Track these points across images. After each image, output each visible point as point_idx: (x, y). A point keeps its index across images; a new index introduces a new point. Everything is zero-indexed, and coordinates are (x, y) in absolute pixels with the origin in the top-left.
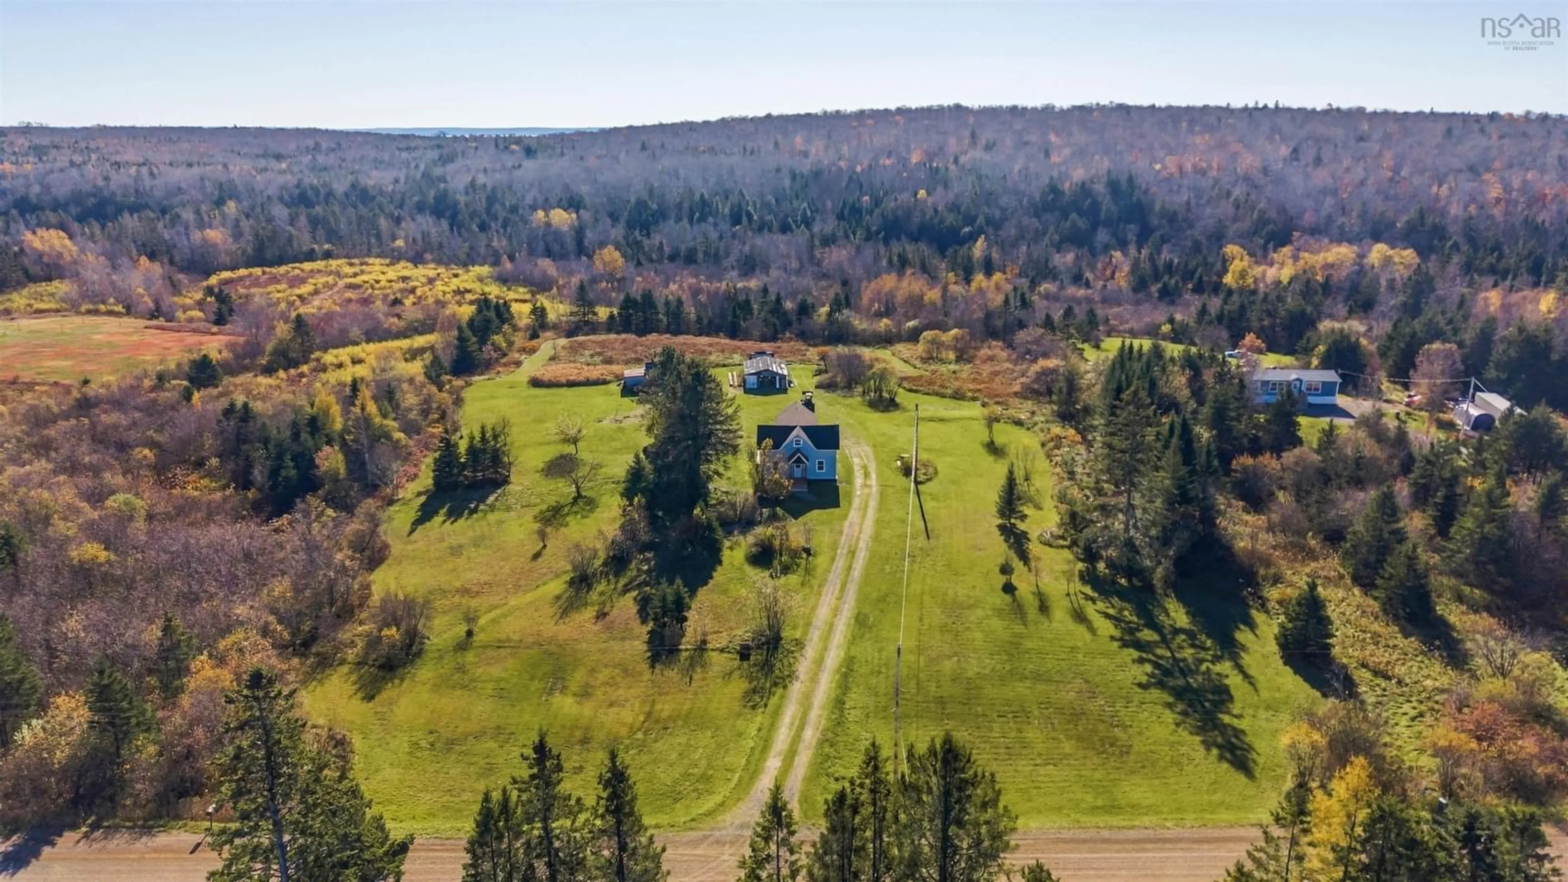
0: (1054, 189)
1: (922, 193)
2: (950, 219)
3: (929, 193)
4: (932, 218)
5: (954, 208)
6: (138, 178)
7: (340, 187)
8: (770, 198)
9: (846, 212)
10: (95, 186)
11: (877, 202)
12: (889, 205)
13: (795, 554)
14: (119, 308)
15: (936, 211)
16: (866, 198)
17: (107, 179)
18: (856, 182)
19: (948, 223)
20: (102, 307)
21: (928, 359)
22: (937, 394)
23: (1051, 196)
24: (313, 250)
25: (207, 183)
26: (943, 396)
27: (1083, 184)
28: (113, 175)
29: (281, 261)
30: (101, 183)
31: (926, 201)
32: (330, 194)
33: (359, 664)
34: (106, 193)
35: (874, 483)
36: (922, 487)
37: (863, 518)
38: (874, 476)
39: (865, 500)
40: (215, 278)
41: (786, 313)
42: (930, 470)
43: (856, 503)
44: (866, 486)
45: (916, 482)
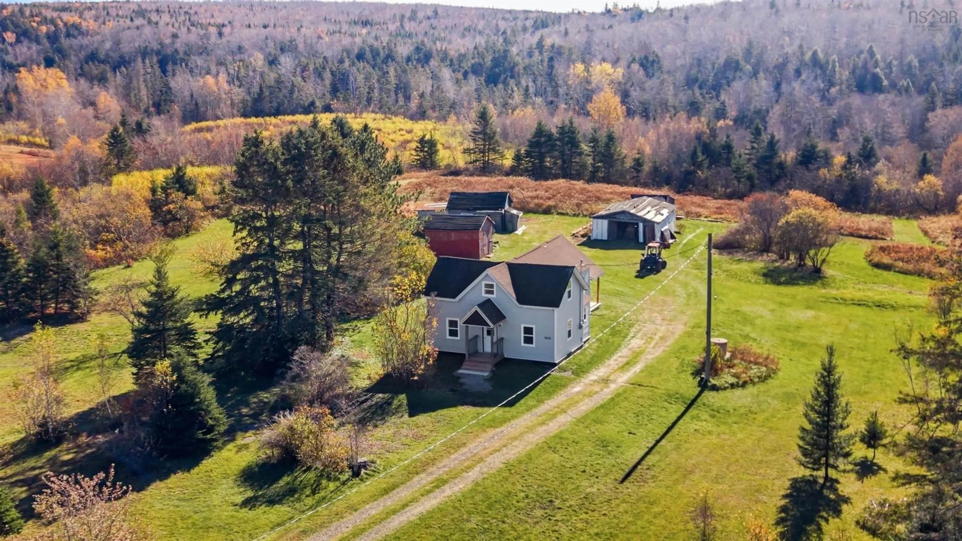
13: (329, 472)
35: (623, 379)
36: (709, 396)
37: (530, 429)
38: (638, 368)
39: (574, 402)
40: (194, 125)
41: (781, 166)
42: (754, 371)
43: (551, 403)
44: (606, 381)
45: (704, 386)
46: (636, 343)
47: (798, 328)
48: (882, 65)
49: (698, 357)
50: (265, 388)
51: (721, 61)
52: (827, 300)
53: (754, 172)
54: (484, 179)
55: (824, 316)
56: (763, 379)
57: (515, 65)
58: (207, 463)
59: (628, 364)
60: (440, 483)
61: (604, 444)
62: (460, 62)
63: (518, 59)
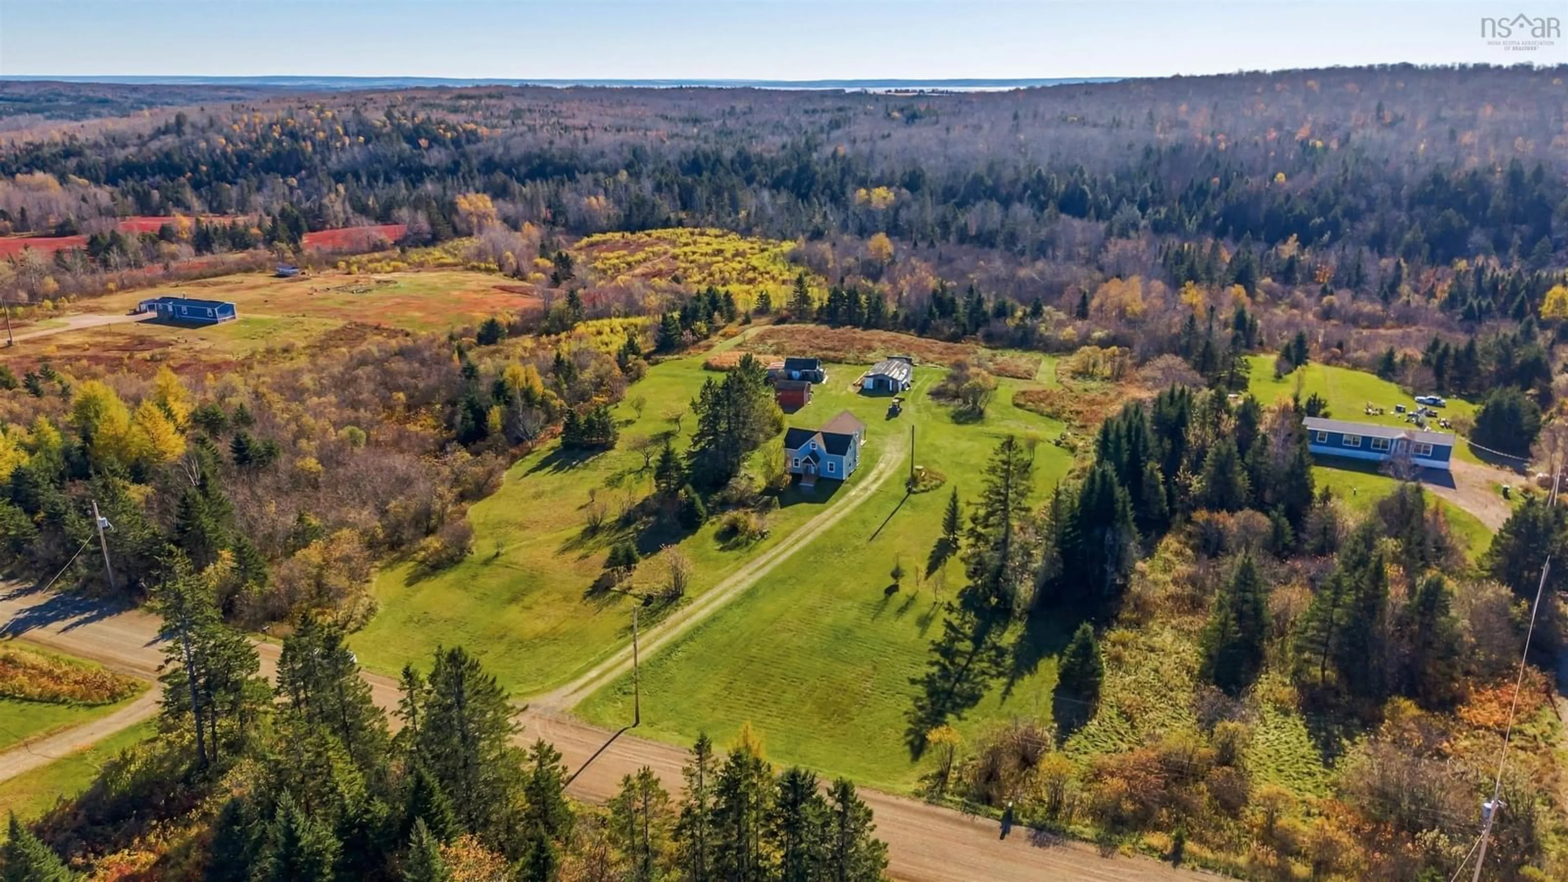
0: (1437, 179)
1: (1281, 177)
2: (1301, 207)
3: (1288, 177)
4: (1280, 205)
5: (1313, 196)
6: (575, 142)
7: (728, 154)
8: (1112, 177)
9: (1191, 194)
10: (541, 149)
11: (1226, 184)
12: (1237, 189)
13: (752, 536)
14: (494, 266)
15: (1288, 198)
16: (1217, 180)
17: (551, 143)
18: (1213, 161)
19: (1297, 212)
20: (483, 265)
21: (1077, 374)
22: (1037, 412)
23: (1432, 187)
24: (669, 219)
25: (626, 149)
26: (1042, 414)
27: (1475, 173)
28: (557, 140)
29: (642, 227)
30: (546, 146)
31: (1283, 185)
32: (718, 161)
33: (422, 562)
34: (548, 156)
35: (874, 487)
36: (912, 496)
37: (833, 515)
38: (881, 481)
39: (851, 501)
40: (585, 241)
41: (985, 313)
42: (934, 483)
43: (841, 502)
44: (866, 489)
45: (910, 491)
46: (882, 466)
47: (962, 454)
48: (1089, 181)
49: (908, 475)
50: (715, 492)
51: (970, 177)
52: (981, 434)
53: (966, 322)
54: (802, 326)
55: (977, 445)
56: (937, 487)
57: (816, 173)
58: (700, 531)
59: (877, 479)
60: (797, 541)
61: (864, 522)
62: (773, 168)
63: (818, 168)
